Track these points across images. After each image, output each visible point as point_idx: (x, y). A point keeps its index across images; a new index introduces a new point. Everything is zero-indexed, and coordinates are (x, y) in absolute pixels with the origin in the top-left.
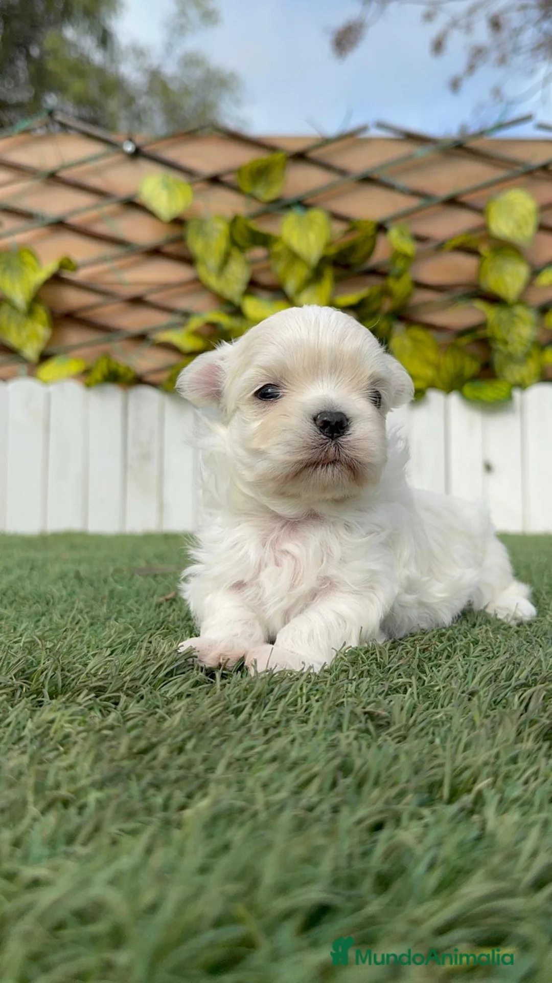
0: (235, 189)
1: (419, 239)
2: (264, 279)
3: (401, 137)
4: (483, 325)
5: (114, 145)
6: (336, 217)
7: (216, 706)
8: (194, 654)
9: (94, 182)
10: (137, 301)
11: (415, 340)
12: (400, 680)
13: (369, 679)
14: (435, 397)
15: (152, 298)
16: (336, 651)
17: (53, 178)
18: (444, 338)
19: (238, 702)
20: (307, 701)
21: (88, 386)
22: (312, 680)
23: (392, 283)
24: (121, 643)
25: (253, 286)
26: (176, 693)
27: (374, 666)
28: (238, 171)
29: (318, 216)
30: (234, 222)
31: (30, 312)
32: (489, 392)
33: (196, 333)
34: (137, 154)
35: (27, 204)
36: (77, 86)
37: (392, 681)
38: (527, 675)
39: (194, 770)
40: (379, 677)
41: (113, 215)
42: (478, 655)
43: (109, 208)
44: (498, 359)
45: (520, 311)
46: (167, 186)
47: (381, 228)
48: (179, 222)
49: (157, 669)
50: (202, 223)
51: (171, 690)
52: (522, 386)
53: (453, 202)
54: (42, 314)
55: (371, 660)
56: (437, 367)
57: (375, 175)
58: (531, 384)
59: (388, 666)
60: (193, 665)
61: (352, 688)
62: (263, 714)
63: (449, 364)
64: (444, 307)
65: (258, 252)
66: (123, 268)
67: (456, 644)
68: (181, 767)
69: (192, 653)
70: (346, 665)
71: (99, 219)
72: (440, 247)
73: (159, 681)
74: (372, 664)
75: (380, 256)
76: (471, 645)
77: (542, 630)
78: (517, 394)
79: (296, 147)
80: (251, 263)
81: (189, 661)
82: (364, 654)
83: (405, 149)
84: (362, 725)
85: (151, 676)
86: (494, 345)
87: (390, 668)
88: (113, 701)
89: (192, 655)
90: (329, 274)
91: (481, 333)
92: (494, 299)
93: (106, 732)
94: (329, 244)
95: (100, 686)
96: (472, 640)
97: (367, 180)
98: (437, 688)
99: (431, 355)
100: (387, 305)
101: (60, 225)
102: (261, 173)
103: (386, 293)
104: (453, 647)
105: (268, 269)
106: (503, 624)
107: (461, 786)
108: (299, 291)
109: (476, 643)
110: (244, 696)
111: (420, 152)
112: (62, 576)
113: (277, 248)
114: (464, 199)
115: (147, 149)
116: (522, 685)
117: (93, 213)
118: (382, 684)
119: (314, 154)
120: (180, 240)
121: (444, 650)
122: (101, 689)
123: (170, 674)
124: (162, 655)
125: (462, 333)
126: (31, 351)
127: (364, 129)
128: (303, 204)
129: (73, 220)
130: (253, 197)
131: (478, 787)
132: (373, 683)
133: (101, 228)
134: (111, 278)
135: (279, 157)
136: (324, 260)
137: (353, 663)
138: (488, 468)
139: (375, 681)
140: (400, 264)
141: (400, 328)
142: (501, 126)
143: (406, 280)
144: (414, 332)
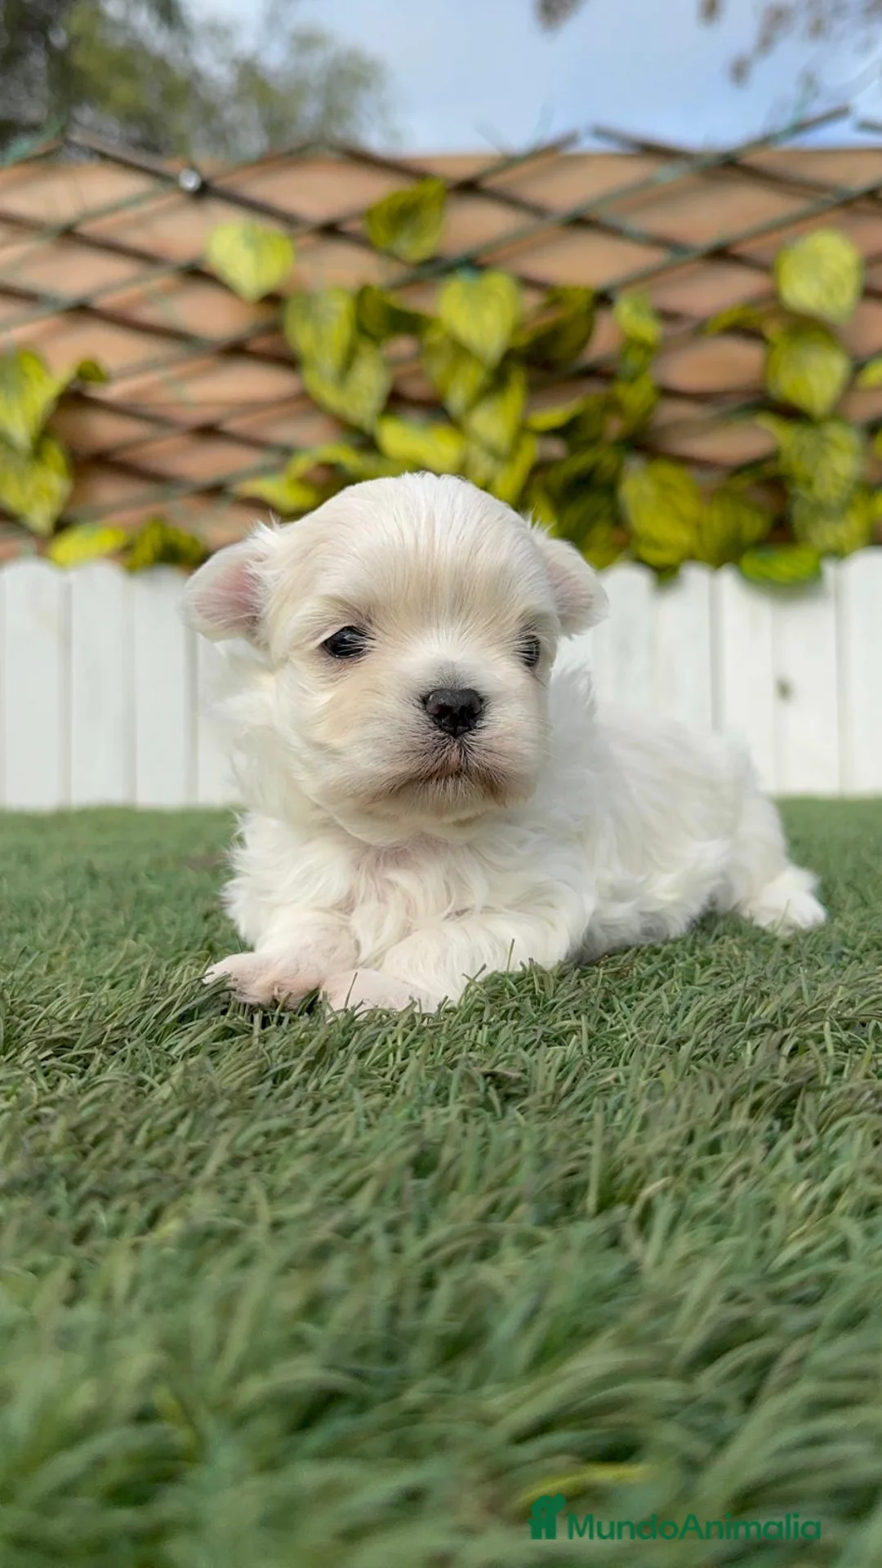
0: (362, 242)
1: (667, 316)
2: (414, 389)
3: (633, 150)
4: (774, 456)
5: (166, 179)
6: (528, 283)
7: (243, 1069)
8: (230, 985)
9: (137, 239)
10: (209, 432)
11: (661, 484)
12: (566, 1022)
13: (515, 1022)
14: (696, 577)
15: (234, 425)
16: (468, 978)
17: (69, 235)
18: (711, 479)
19: (285, 1060)
20: (403, 1059)
21: (132, 570)
22: (417, 1025)
23: (621, 390)
24: (127, 973)
25: (396, 402)
26: (188, 1048)
27: (528, 1002)
28: (368, 214)
29: (499, 284)
30: (362, 296)
31: (37, 453)
32: (785, 565)
33: (304, 481)
34: (204, 192)
35: (31, 278)
36: (123, 91)
37: (554, 1023)
38: (774, 1012)
39: (174, 1170)
40: (532, 1017)
41: (167, 292)
42: (707, 981)
43: (159, 281)
44: (799, 512)
45: (834, 431)
46: (253, 243)
47: (603, 299)
48: (273, 300)
49: (164, 1009)
50: (309, 299)
51: (180, 1044)
52: (838, 554)
53: (722, 255)
54: (55, 455)
55: (525, 992)
56: (698, 526)
57: (593, 214)
58: (854, 549)
59: (551, 1002)
60: (228, 1003)
61: (483, 1036)
62: (325, 1080)
63: (718, 521)
64: (706, 428)
65: (403, 346)
66: (185, 378)
67: (674, 966)
68: (152, 1165)
69: (225, 984)
70: (481, 1002)
71: (146, 300)
72: (700, 329)
73: (165, 1029)
74: (524, 998)
75: (602, 344)
76: (698, 966)
77: (824, 942)
78: (830, 570)
79: (463, 171)
80: (391, 364)
81: (221, 996)
82: (515, 984)
83: (636, 171)
84: (478, 1095)
85: (153, 1021)
86: (792, 491)
87: (555, 1004)
88: (81, 1061)
89: (225, 988)
90: (518, 377)
91: (769, 469)
92: (792, 414)
93: (45, 1110)
94: (518, 327)
95: (65, 1039)
96: (702, 959)
97: (580, 222)
98: (624, 1036)
99: (688, 506)
100: (615, 427)
101: (82, 311)
102: (404, 216)
103: (613, 406)
104: (668, 969)
105: (419, 374)
106: (764, 933)
107: (620, 1193)
108: (470, 407)
109: (705, 964)
110: (296, 1051)
111: (666, 174)
112: (65, 872)
113: (434, 337)
114: (740, 250)
115: (219, 183)
116: (764, 1027)
117: (134, 291)
118: (534, 1030)
119: (491, 183)
120: (275, 329)
121: (652, 976)
122: (66, 1043)
123: (185, 1018)
124: (175, 986)
125: (739, 470)
126: (40, 516)
127: (570, 139)
128: (474, 264)
129: (104, 302)
130: (391, 256)
131: (647, 1191)
132: (520, 1029)
133: (150, 314)
134: (165, 396)
135: (431, 189)
136: (510, 356)
137: (494, 998)
138: (784, 690)
139: (525, 1024)
140: (635, 359)
141: (636, 465)
142: (800, 128)
143: (645, 385)
144: (662, 471)
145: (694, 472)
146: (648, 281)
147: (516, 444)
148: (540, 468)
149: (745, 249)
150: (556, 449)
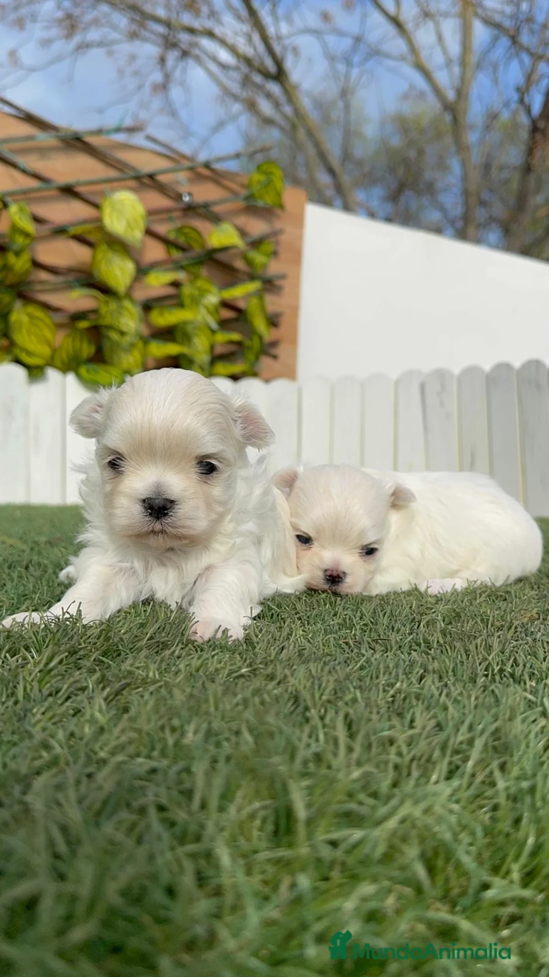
1: (37, 220)
3: (22, 116)
11: (31, 316)
14: (53, 374)
18: (58, 318)
23: (11, 259)
32: (102, 373)
44: (108, 346)
45: (127, 304)
53: (69, 191)
64: (55, 289)
83: (25, 129)
86: (105, 332)
92: (106, 290)
99: (47, 333)
103: (7, 267)
111: (41, 136)
125: (76, 317)
140: (20, 240)
141: (18, 305)
142: (118, 130)
143: (25, 258)
144: (31, 309)
145: (51, 314)
146: (24, 195)
149: (81, 189)
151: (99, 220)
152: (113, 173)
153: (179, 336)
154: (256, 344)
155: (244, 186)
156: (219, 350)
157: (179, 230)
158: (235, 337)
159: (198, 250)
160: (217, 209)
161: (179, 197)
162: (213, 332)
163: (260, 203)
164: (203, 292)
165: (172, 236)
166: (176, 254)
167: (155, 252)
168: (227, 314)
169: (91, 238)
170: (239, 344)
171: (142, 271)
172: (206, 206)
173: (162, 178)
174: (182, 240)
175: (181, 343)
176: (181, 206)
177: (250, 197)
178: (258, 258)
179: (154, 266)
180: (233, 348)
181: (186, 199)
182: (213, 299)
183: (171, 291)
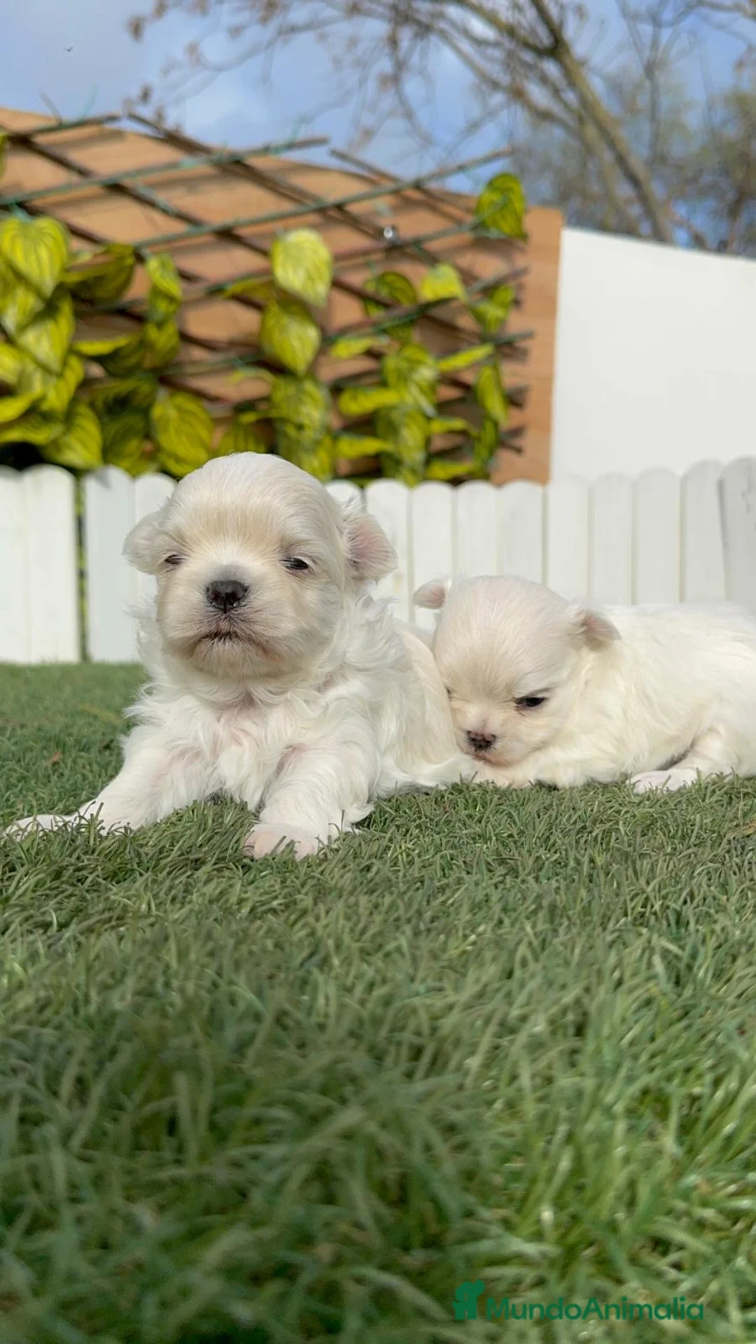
1: (185, 276)
3: (161, 136)
4: (267, 399)
6: (77, 233)
11: (180, 410)
18: (217, 411)
23: (152, 333)
29: (49, 227)
44: (284, 444)
45: (309, 386)
47: (139, 255)
53: (227, 235)
57: (127, 182)
64: (214, 372)
72: (216, 292)
75: (137, 291)
79: (18, 126)
83: (167, 154)
86: (279, 427)
90: (66, 308)
91: (266, 409)
92: (279, 369)
94: (66, 270)
97: (116, 188)
99: (202, 432)
100: (148, 360)
103: (144, 345)
108: (22, 328)
111: (187, 161)
114: (241, 232)
119: (40, 140)
125: (242, 407)
127: (112, 118)
128: (27, 207)
136: (60, 288)
140: (163, 307)
141: (162, 394)
142: (291, 146)
143: (171, 329)
144: (182, 400)
145: (206, 404)
146: (169, 244)
147: (65, 363)
148: (86, 384)
149: (243, 232)
150: (96, 370)
151: (269, 272)
152: (287, 206)
153: (381, 427)
154: (488, 435)
155: (469, 211)
156: (439, 444)
157: (381, 279)
158: (458, 424)
159: (407, 305)
160: (434, 246)
161: (379, 232)
162: (429, 419)
163: (493, 234)
164: (414, 364)
165: (370, 288)
166: (377, 313)
167: (348, 311)
168: (449, 393)
169: (259, 297)
170: (463, 433)
171: (328, 340)
172: (417, 242)
173: (355, 209)
174: (384, 293)
175: (384, 438)
176: (383, 245)
177: (480, 226)
178: (492, 311)
179: (345, 331)
180: (458, 440)
181: (389, 234)
182: (427, 373)
183: (368, 364)
